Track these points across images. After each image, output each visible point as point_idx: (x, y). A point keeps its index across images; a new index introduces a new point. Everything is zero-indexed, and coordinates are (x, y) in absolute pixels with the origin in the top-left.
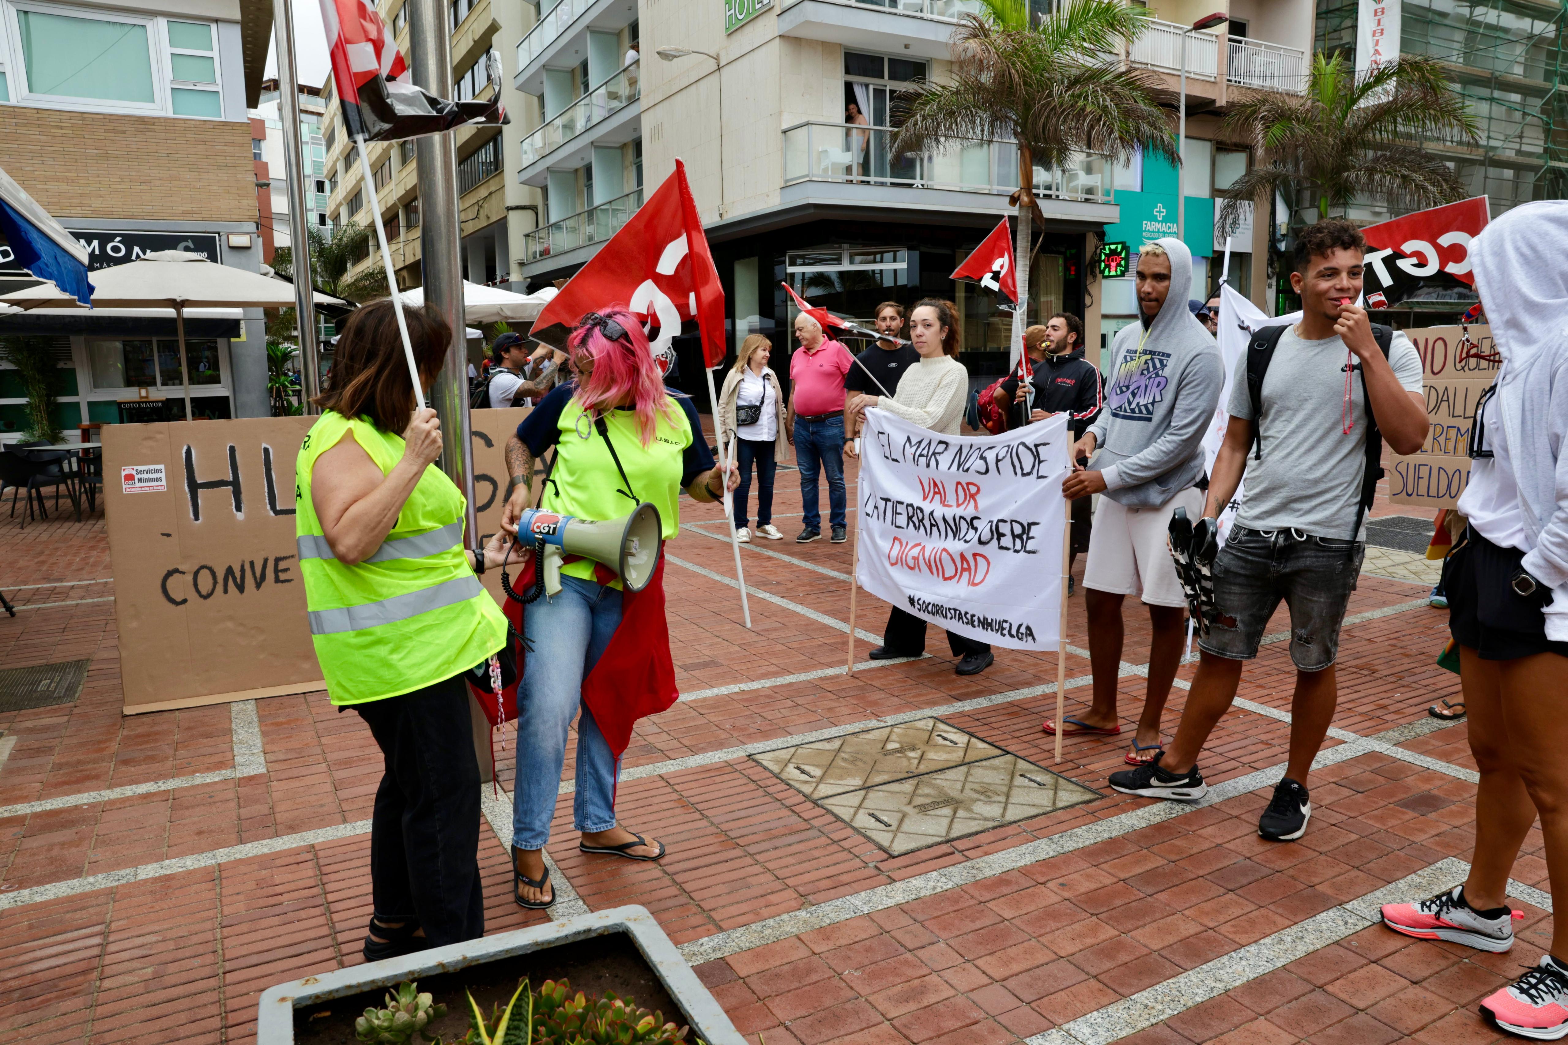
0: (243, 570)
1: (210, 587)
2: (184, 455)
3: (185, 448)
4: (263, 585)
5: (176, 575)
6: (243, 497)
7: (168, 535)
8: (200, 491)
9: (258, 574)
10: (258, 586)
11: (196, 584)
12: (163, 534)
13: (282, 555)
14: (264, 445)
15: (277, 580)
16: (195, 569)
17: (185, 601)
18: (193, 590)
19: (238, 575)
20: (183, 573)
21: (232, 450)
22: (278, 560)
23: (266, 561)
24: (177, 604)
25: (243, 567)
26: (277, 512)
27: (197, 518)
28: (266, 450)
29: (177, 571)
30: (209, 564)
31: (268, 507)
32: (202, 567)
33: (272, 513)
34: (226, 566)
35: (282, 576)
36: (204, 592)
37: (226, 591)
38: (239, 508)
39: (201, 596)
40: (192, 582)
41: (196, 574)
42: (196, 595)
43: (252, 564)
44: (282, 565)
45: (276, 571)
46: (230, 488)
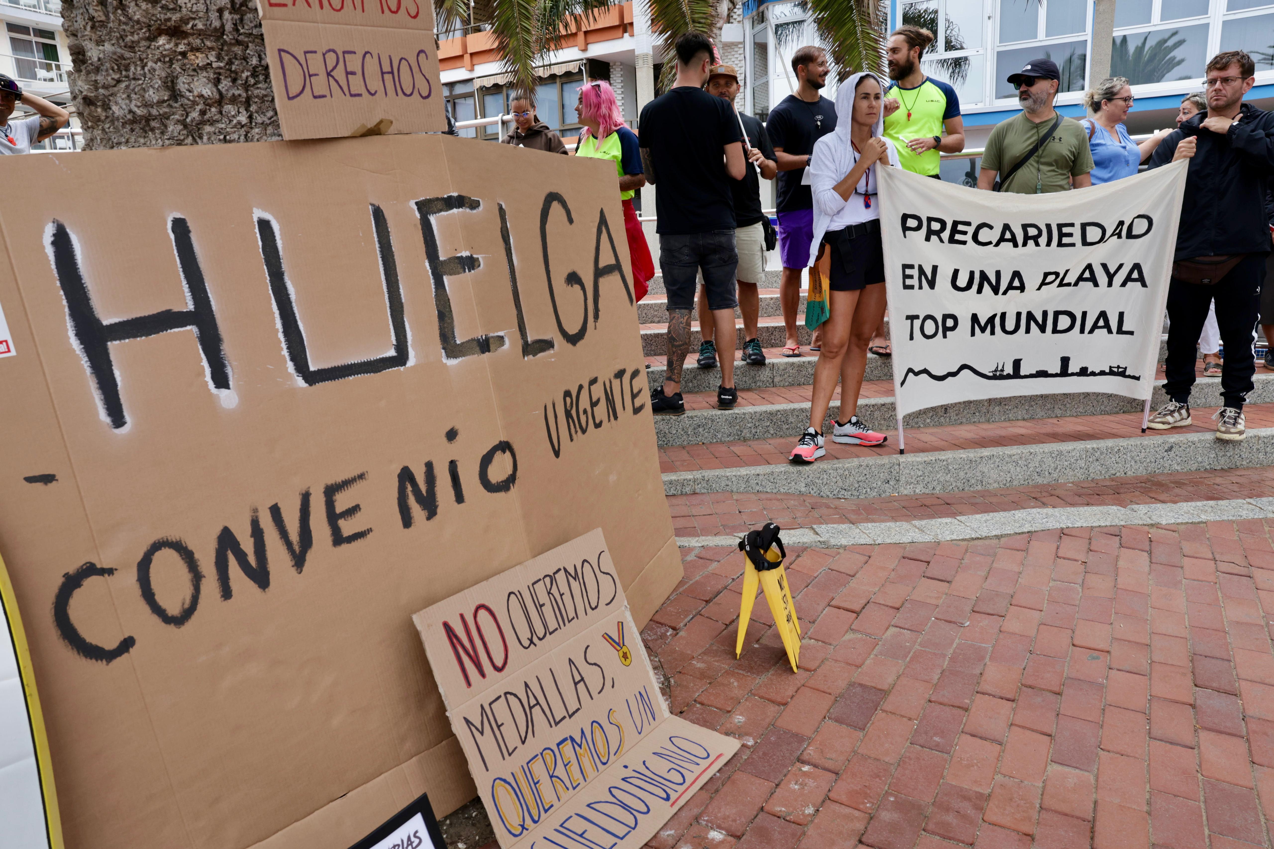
0: (257, 532)
1: (187, 592)
2: (50, 251)
3: (49, 231)
4: (310, 556)
5: (91, 582)
6: (228, 349)
7: (48, 479)
8: (113, 346)
9: (294, 536)
10: (299, 561)
11: (148, 595)
12: (30, 480)
13: (339, 478)
14: (258, 214)
15: (338, 539)
16: (140, 556)
17: (127, 644)
18: (145, 608)
19: (247, 545)
20: (110, 571)
21: (180, 227)
22: (331, 491)
23: (306, 498)
24: (108, 656)
25: (255, 525)
26: (312, 378)
27: (118, 420)
28: (264, 225)
29: (90, 570)
30: (173, 535)
31: (290, 366)
32: (157, 546)
33: (300, 382)
34: (217, 531)
35: (347, 527)
36: (174, 609)
37: (227, 593)
38: (221, 381)
39: (167, 619)
40: (137, 590)
41: (144, 566)
42: (155, 620)
43: (275, 511)
44: (342, 502)
45: (333, 517)
46: (192, 330)
